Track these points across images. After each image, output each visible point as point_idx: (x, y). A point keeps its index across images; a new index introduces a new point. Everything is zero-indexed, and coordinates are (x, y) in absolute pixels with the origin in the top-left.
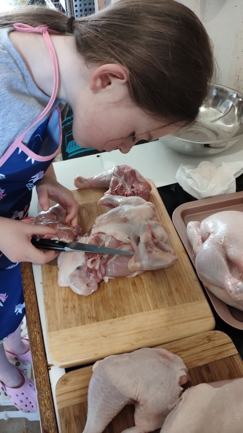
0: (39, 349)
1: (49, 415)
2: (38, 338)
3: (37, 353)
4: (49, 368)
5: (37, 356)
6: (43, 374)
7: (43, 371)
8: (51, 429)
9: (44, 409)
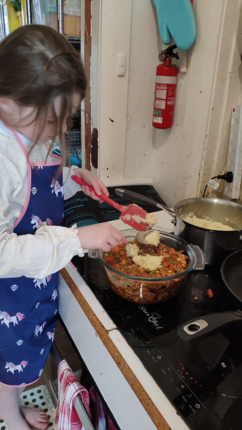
0: (97, 323)
1: (117, 355)
2: (94, 318)
3: (97, 325)
4: (107, 332)
5: (97, 327)
6: (105, 335)
7: (104, 334)
8: (121, 361)
9: (113, 352)
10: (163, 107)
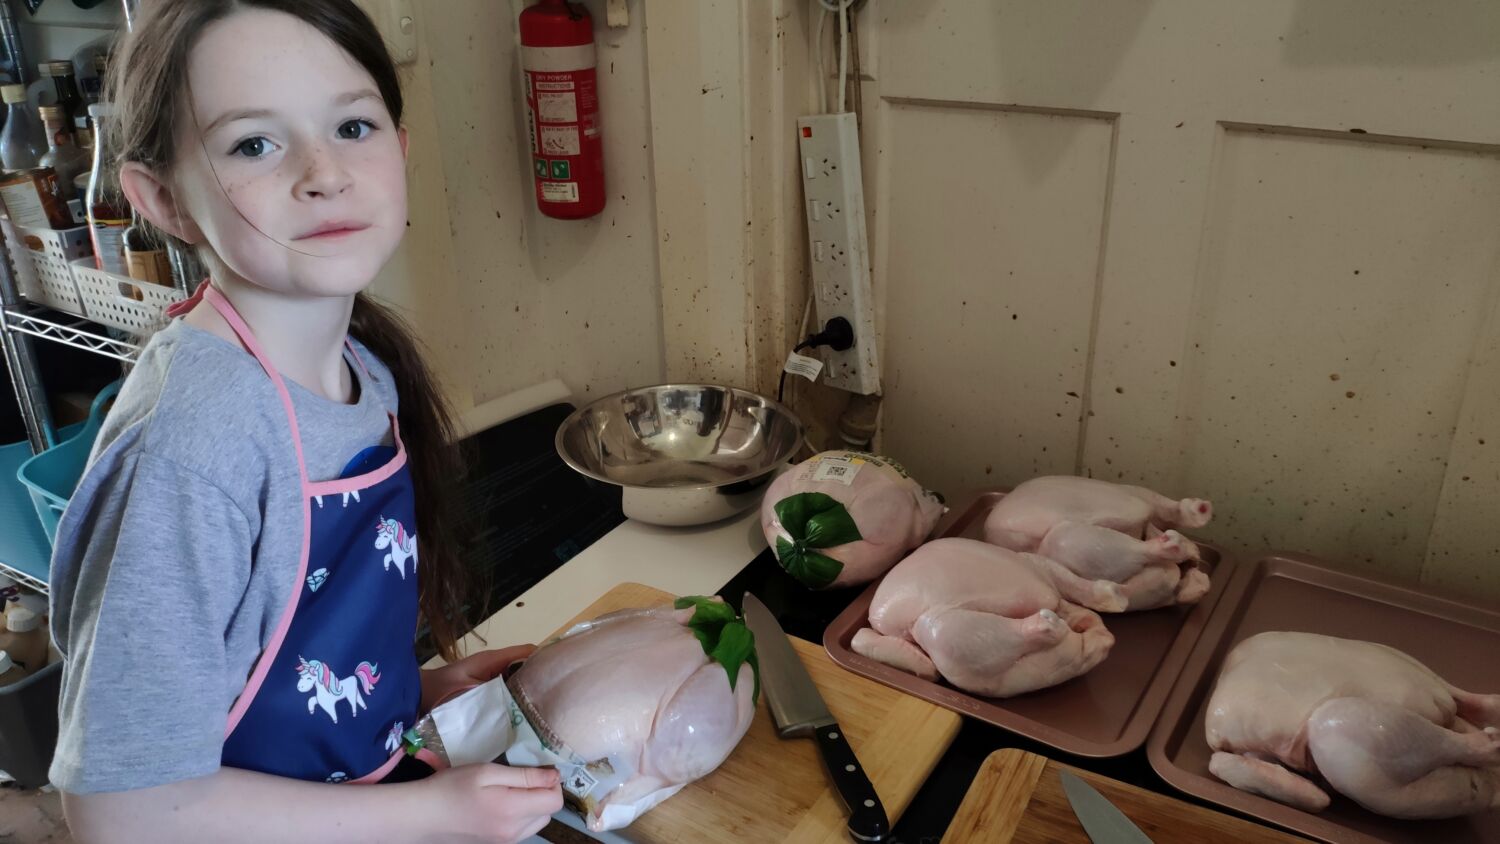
10: (573, 148)
